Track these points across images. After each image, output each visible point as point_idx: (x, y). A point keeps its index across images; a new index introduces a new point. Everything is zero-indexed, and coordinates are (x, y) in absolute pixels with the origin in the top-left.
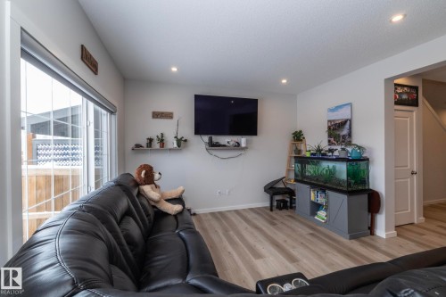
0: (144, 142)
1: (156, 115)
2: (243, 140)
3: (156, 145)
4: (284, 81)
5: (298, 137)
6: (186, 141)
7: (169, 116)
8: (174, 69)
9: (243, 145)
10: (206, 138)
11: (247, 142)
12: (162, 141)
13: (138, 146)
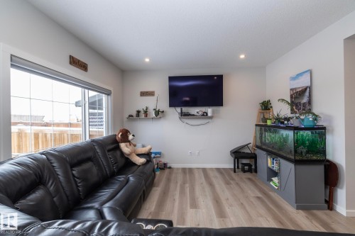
0: (134, 113)
1: (143, 94)
2: (210, 111)
3: (142, 115)
4: (242, 56)
5: (266, 106)
6: (163, 112)
7: (151, 94)
8: (147, 60)
9: (209, 115)
10: (179, 109)
11: (213, 112)
12: (146, 112)
13: (131, 116)
